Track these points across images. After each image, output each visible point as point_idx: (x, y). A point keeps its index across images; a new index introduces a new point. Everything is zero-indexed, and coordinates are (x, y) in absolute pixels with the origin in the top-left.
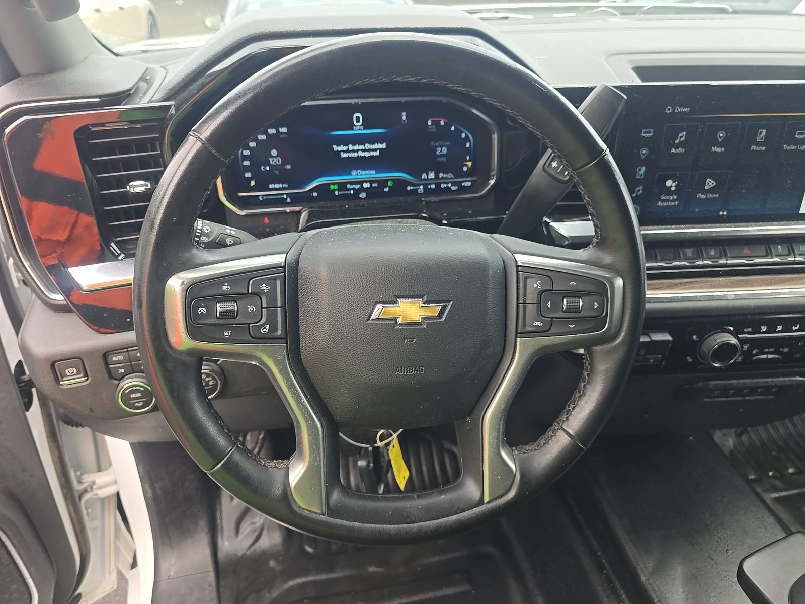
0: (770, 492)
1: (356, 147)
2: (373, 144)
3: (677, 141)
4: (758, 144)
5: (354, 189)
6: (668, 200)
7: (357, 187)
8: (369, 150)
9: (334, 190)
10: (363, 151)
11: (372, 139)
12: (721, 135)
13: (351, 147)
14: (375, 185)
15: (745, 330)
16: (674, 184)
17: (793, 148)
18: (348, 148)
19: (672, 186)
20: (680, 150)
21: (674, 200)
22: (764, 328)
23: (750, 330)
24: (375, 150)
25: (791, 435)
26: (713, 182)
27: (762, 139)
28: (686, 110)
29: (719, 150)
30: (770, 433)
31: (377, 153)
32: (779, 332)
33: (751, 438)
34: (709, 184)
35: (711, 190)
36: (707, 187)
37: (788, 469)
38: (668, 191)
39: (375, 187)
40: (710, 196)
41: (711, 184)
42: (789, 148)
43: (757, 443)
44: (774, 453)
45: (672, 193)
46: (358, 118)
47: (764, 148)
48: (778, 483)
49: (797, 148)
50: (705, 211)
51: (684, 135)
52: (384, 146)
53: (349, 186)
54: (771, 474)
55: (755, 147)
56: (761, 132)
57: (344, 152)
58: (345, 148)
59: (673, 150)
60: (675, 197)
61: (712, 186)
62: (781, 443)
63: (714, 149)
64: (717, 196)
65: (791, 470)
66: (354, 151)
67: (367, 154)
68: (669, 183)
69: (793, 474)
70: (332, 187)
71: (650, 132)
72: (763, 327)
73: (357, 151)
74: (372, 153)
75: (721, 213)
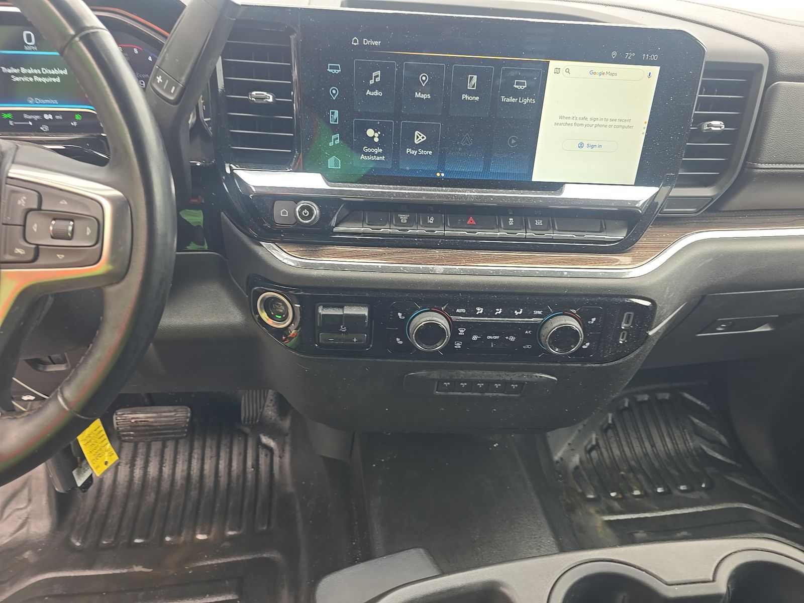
0: (603, 513)
1: (31, 71)
2: (51, 69)
3: (372, 82)
4: (470, 93)
5: (32, 120)
6: (373, 154)
7: (36, 117)
8: (47, 76)
9: (9, 119)
10: (39, 75)
11: (50, 63)
12: (424, 78)
13: (23, 70)
14: (59, 117)
15: (458, 311)
16: (376, 135)
17: (514, 100)
18: (20, 71)
19: (374, 137)
20: (376, 93)
21: (379, 154)
22: (480, 310)
23: (463, 311)
24: (55, 76)
25: (646, 454)
26: (423, 135)
27: (473, 87)
28: (376, 43)
29: (424, 96)
30: (624, 452)
31: (58, 80)
32: (498, 316)
33: (602, 454)
34: (418, 137)
35: (422, 146)
36: (416, 142)
37: (632, 490)
38: (370, 142)
39: (59, 120)
40: (422, 152)
41: (420, 138)
42: (508, 100)
43: (608, 461)
44: (622, 473)
45: (376, 145)
46: (29, 37)
47: (477, 98)
48: (616, 505)
49: (518, 101)
50: (418, 170)
51: (379, 74)
52: (65, 72)
53: (26, 116)
54: (613, 494)
55: (466, 96)
56: (471, 78)
57: (15, 74)
58: (16, 71)
59: (368, 92)
60: (381, 150)
61: (422, 140)
62: (633, 463)
63: (418, 95)
64: (430, 153)
65: (637, 493)
66: (28, 75)
67: (45, 80)
68: (370, 133)
69: (637, 496)
70: (5, 116)
71: (337, 68)
72: (478, 309)
73: (32, 75)
74: (50, 80)
75: (438, 174)
